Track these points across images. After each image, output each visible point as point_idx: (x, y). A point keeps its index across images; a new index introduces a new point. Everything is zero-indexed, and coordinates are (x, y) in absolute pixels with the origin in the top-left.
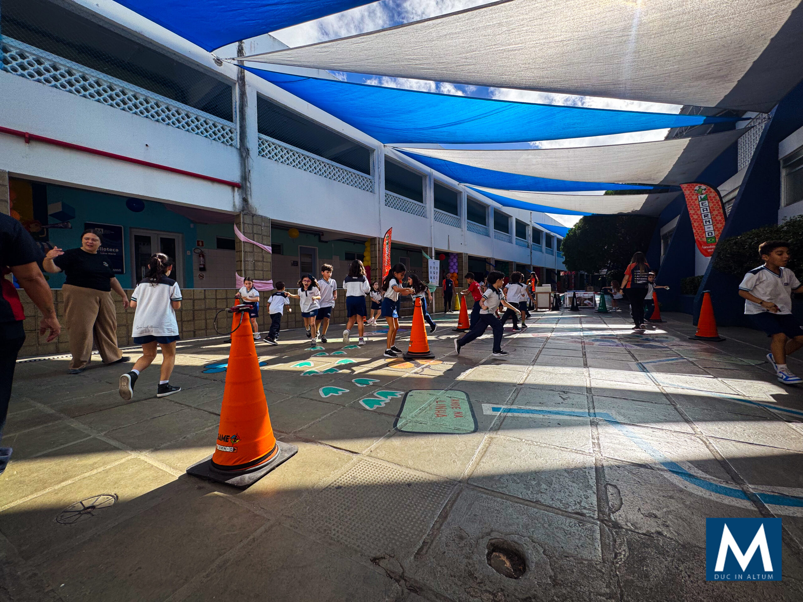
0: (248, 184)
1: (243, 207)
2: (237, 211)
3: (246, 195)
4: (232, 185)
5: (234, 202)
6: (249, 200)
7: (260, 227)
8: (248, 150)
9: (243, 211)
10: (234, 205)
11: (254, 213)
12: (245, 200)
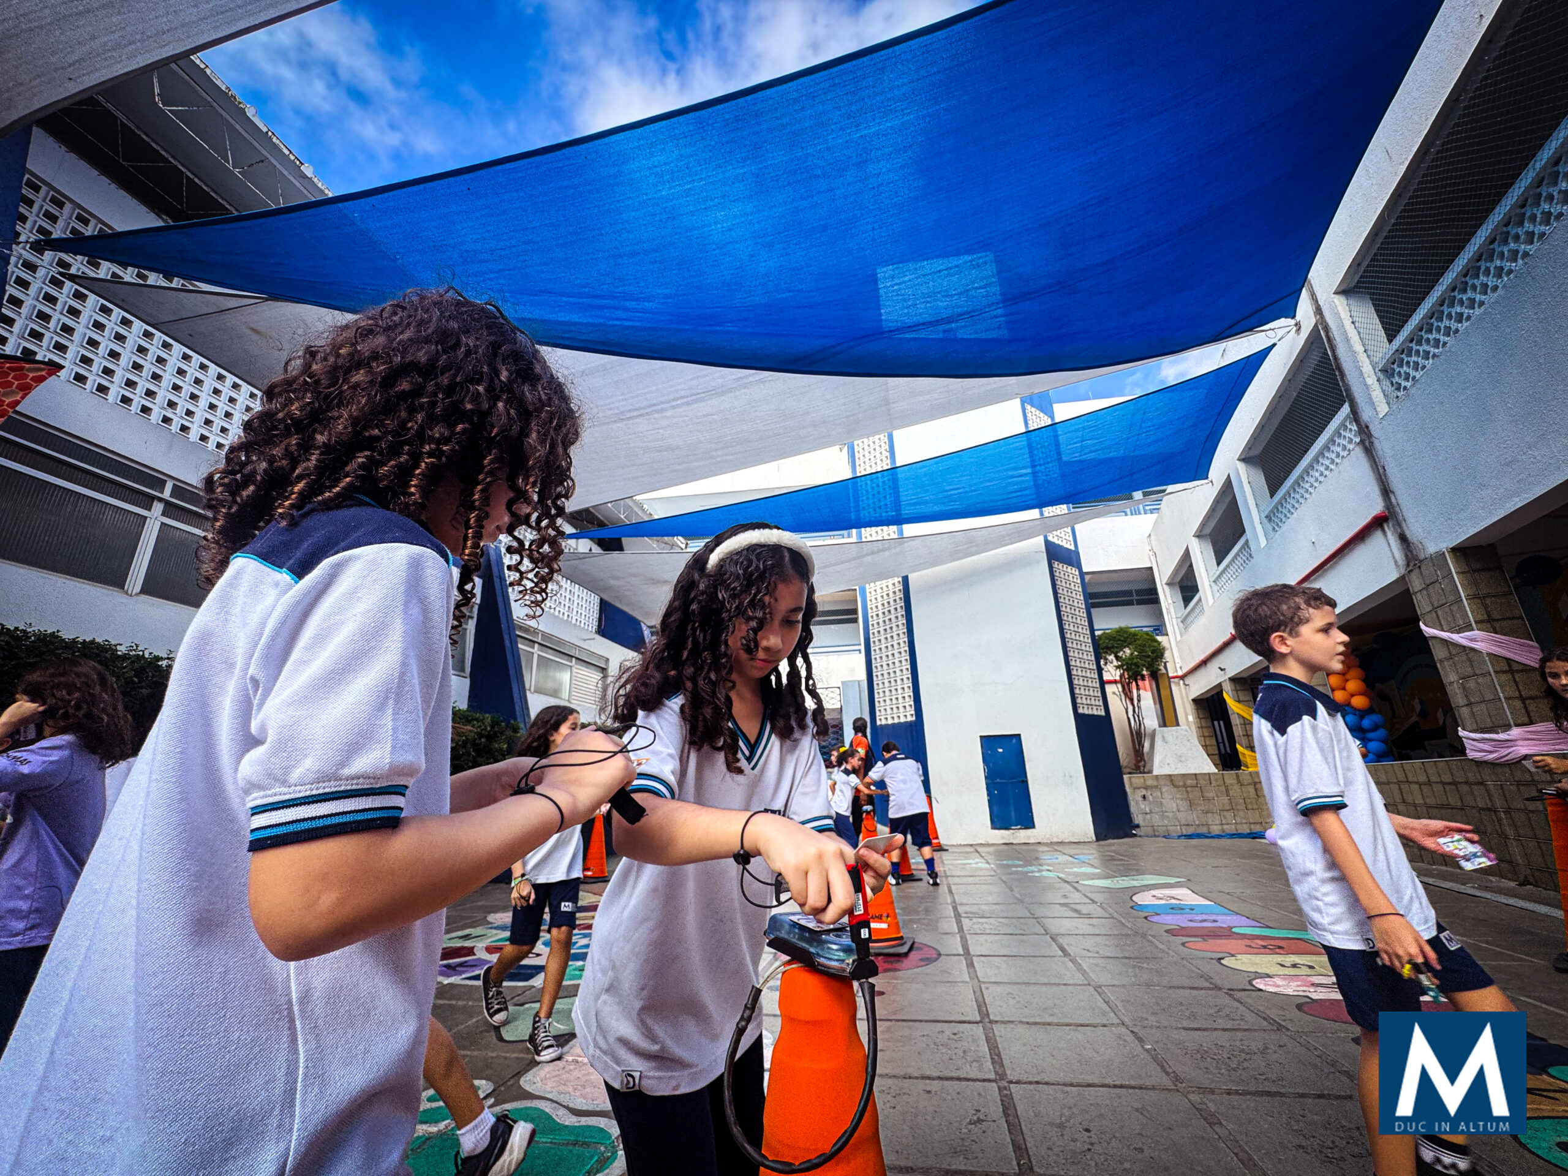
0: (1393, 500)
1: (1406, 556)
2: (1403, 571)
3: (1399, 524)
4: (1378, 523)
5: (1394, 557)
6: (1408, 534)
7: (1437, 585)
8: (1367, 427)
9: (1408, 565)
10: (1396, 562)
11: (1422, 556)
12: (1403, 539)
